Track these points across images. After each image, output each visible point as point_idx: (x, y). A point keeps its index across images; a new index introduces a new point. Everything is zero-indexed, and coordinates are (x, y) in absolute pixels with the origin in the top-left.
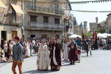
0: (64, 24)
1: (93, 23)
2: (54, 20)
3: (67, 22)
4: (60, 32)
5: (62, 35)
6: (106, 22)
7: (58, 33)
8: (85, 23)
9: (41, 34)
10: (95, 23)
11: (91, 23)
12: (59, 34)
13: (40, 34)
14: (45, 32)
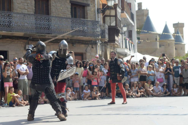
2: (69, 6)
4: (88, 44)
5: (93, 54)
7: (83, 46)
12: (86, 51)
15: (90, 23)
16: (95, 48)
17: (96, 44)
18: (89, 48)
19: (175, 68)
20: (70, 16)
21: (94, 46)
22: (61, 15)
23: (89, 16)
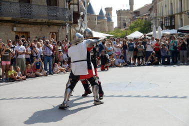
0: (68, 7)
1: (124, 10)
3: (74, 4)
4: (60, 26)
5: (64, 33)
6: (153, 7)
7: (56, 27)
8: (109, 10)
9: (15, 29)
10: (128, 10)
11: (119, 11)
12: (59, 31)
13: (11, 30)
14: (23, 25)
15: (61, 10)
16: (65, 29)
17: (65, 25)
18: (61, 29)
19: (129, 44)
20: (46, 4)
21: (64, 27)
22: (39, 4)
23: (60, 4)
